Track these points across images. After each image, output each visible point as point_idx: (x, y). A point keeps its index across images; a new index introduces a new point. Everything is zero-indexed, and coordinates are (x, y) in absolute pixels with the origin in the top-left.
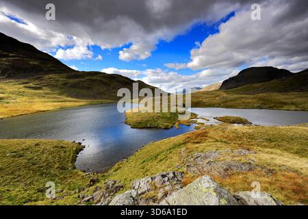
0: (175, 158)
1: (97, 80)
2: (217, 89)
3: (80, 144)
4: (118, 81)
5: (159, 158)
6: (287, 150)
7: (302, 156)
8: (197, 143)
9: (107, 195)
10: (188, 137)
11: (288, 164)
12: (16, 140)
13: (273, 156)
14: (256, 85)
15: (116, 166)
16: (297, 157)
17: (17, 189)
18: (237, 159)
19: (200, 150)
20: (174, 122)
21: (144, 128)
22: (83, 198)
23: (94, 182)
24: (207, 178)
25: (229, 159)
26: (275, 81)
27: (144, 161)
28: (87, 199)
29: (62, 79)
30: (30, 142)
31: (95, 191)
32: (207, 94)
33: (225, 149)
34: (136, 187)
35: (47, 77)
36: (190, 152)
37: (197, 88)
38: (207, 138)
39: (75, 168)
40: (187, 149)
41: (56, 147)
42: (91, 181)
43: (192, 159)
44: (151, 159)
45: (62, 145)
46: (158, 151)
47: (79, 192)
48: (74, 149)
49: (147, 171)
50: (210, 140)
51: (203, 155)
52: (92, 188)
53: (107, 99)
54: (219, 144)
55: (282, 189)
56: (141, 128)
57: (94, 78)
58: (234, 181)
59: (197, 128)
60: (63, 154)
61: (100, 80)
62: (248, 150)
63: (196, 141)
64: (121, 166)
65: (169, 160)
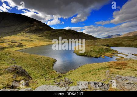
0: (102, 75)
1: (62, 32)
2: (136, 35)
3: (55, 59)
4: (71, 33)
5: (92, 73)
8: (118, 69)
9: (65, 84)
10: (111, 64)
12: (36, 55)
15: (69, 72)
17: (36, 73)
20: (101, 54)
22: (56, 82)
23: (60, 77)
27: (83, 73)
28: (57, 83)
29: (49, 33)
30: (39, 56)
31: (61, 81)
32: (127, 39)
34: (80, 85)
35: (45, 32)
36: (112, 73)
37: (117, 35)
38: (126, 67)
39: (53, 69)
40: (110, 71)
41: (47, 59)
42: (59, 76)
43: (114, 78)
44: (87, 72)
45: (49, 59)
46: (91, 69)
47: (55, 79)
48: (53, 61)
49: (85, 78)
50: (129, 69)
52: (59, 79)
56: (82, 56)
57: (61, 32)
60: (49, 63)
61: (63, 33)
63: (117, 67)
64: (72, 72)
65: (98, 75)
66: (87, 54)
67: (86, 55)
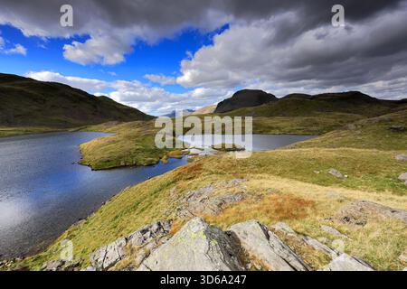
0: (163, 203)
2: (212, 112)
5: (140, 207)
6: (273, 173)
7: (284, 177)
8: (190, 179)
10: (179, 174)
11: (273, 186)
13: (262, 181)
14: (249, 109)
16: (279, 178)
18: (230, 190)
19: (193, 187)
20: (160, 155)
21: (113, 168)
24: (196, 220)
25: (223, 192)
26: (264, 105)
27: (116, 217)
33: (221, 181)
34: (101, 260)
36: (181, 192)
37: (189, 110)
38: (201, 171)
40: (177, 188)
43: (184, 200)
44: (128, 211)
46: (138, 198)
49: (122, 229)
50: (204, 173)
51: (196, 192)
53: (40, 125)
54: (214, 176)
55: (268, 212)
56: (110, 169)
58: (227, 215)
59: (190, 161)
62: (242, 178)
63: (189, 176)
64: (75, 233)
65: (155, 207)
66: (125, 162)
67: (122, 164)
